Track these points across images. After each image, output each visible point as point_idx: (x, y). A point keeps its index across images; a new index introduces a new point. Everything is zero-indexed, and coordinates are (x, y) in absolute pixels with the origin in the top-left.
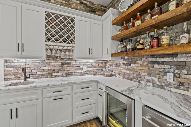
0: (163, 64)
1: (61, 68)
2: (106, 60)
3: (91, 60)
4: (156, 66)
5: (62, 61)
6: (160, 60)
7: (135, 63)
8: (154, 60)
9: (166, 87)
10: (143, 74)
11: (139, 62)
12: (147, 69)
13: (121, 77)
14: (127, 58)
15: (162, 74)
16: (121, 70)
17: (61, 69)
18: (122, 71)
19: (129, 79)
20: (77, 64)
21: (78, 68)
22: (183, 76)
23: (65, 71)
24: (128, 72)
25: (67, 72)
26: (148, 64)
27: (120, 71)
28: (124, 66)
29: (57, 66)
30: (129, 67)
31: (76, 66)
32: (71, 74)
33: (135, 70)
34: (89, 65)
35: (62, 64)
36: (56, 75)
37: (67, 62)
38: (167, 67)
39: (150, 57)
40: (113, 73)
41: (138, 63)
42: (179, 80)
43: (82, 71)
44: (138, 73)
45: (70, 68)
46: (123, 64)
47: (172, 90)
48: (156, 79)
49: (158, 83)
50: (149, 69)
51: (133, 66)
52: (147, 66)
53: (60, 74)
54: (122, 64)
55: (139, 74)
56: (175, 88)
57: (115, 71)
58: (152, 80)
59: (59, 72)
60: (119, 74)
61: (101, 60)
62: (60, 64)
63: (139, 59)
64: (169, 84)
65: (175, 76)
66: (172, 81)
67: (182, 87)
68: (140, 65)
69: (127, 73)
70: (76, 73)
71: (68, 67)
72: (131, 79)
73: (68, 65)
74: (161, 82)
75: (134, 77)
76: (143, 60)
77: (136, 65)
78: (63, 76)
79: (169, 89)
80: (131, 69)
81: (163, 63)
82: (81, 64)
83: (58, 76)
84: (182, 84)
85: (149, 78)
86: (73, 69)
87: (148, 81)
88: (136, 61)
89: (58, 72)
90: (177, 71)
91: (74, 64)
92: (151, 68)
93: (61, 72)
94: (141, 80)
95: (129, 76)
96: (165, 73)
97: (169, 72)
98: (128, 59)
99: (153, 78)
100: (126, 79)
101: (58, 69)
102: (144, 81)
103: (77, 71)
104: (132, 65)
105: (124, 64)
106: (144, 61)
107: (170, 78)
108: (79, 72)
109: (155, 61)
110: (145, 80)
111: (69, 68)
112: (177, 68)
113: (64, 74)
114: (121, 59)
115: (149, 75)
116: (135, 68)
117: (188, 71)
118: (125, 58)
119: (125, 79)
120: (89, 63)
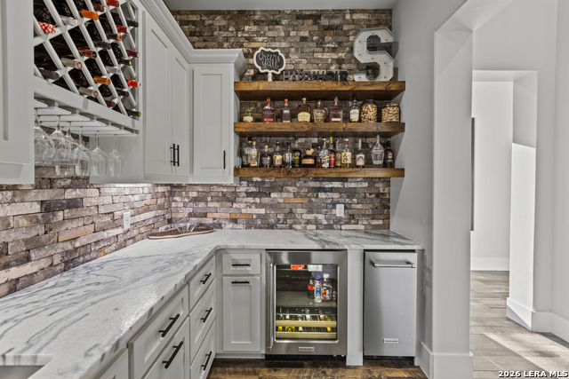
0: (332, 192)
1: (41, 230)
2: (170, 185)
3: (142, 185)
4: (322, 195)
5: (47, 195)
6: (328, 185)
7: (281, 191)
8: (317, 184)
9: (335, 226)
10: (299, 211)
11: (291, 189)
12: (305, 201)
13: (241, 226)
14: (259, 180)
15: (330, 206)
16: (240, 209)
17: (44, 238)
18: (243, 211)
19: (265, 228)
20: (105, 202)
21: (108, 219)
22: (353, 206)
23: (61, 245)
24: (262, 211)
25: (69, 247)
26: (308, 192)
27: (235, 211)
28: (251, 200)
29: (23, 222)
30: (266, 200)
31: (102, 210)
32: (83, 255)
33: (282, 206)
34: (137, 205)
35: (48, 208)
36: (17, 280)
37: (70, 194)
38: (336, 196)
39: (312, 180)
40: (208, 221)
41: (288, 192)
42: (350, 212)
43: (119, 231)
44: (287, 210)
45: (81, 224)
46: (246, 193)
47: (343, 227)
48: (321, 217)
49: (325, 222)
50: (310, 201)
51: (275, 198)
52: (306, 196)
53: (35, 269)
54: (244, 194)
55: (291, 212)
56: (346, 223)
57: (216, 215)
58: (316, 219)
59: (33, 255)
60: (235, 221)
61: (161, 185)
62: (37, 208)
63: (289, 183)
64: (338, 221)
65: (346, 208)
66: (342, 215)
67: (353, 221)
68: (292, 196)
69: (259, 216)
70: (102, 245)
71: (71, 219)
72: (272, 227)
73: (74, 212)
74: (328, 220)
75: (279, 220)
76: (298, 185)
77: (285, 195)
78: (50, 272)
79: (339, 227)
80: (271, 205)
81: (331, 190)
82: (116, 199)
83: (30, 280)
84: (352, 216)
85: (311, 217)
86: (91, 228)
87: (308, 222)
88: (282, 188)
89: (28, 259)
90: (347, 200)
91: (94, 201)
92: (313, 199)
93: (42, 253)
94: (295, 223)
95: (266, 219)
96: (334, 204)
97: (338, 203)
98: (263, 182)
99: (317, 215)
100: (256, 228)
101: (27, 241)
102: (300, 223)
103: (105, 235)
104: (273, 195)
105: (249, 194)
106: (300, 188)
107: (340, 211)
108: (109, 239)
109: (320, 187)
110: (303, 222)
111: (75, 224)
112: (348, 197)
113: (57, 260)
114: (240, 181)
115: (310, 212)
116: (281, 201)
117: (358, 199)
118: (255, 179)
119: (253, 230)
120: (136, 198)
